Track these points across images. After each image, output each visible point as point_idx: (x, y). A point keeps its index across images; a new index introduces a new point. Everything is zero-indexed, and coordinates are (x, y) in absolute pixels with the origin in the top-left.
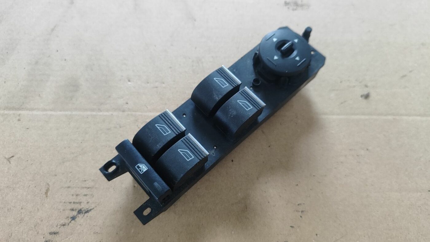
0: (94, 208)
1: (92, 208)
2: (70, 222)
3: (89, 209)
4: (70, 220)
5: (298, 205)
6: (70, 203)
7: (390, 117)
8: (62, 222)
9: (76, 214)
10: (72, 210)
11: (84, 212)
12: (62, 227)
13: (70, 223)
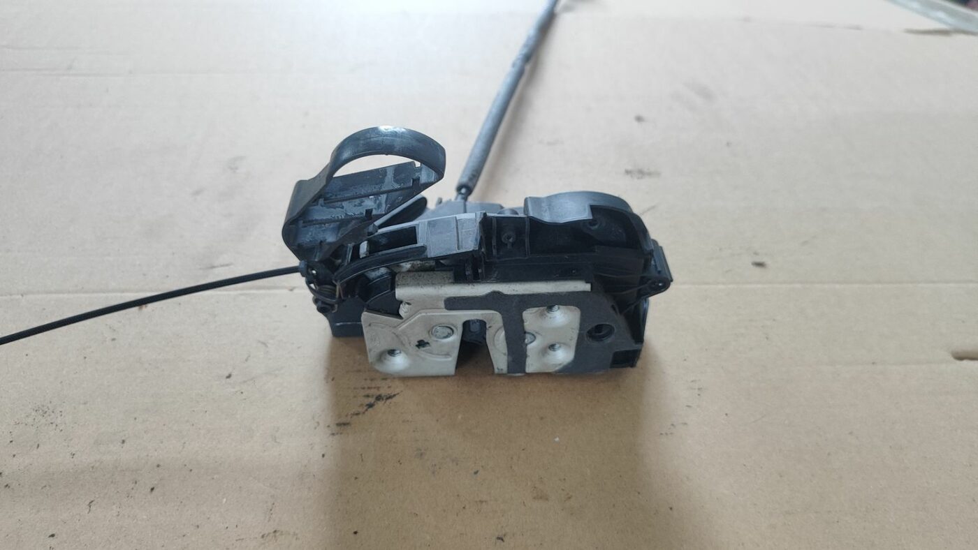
0: (398, 394)
1: (396, 393)
2: (367, 410)
3: (392, 394)
4: (365, 408)
5: (692, 381)
6: (364, 388)
7: (798, 286)
8: (353, 411)
9: (372, 402)
10: (368, 396)
11: (385, 398)
12: (355, 417)
13: (366, 413)
